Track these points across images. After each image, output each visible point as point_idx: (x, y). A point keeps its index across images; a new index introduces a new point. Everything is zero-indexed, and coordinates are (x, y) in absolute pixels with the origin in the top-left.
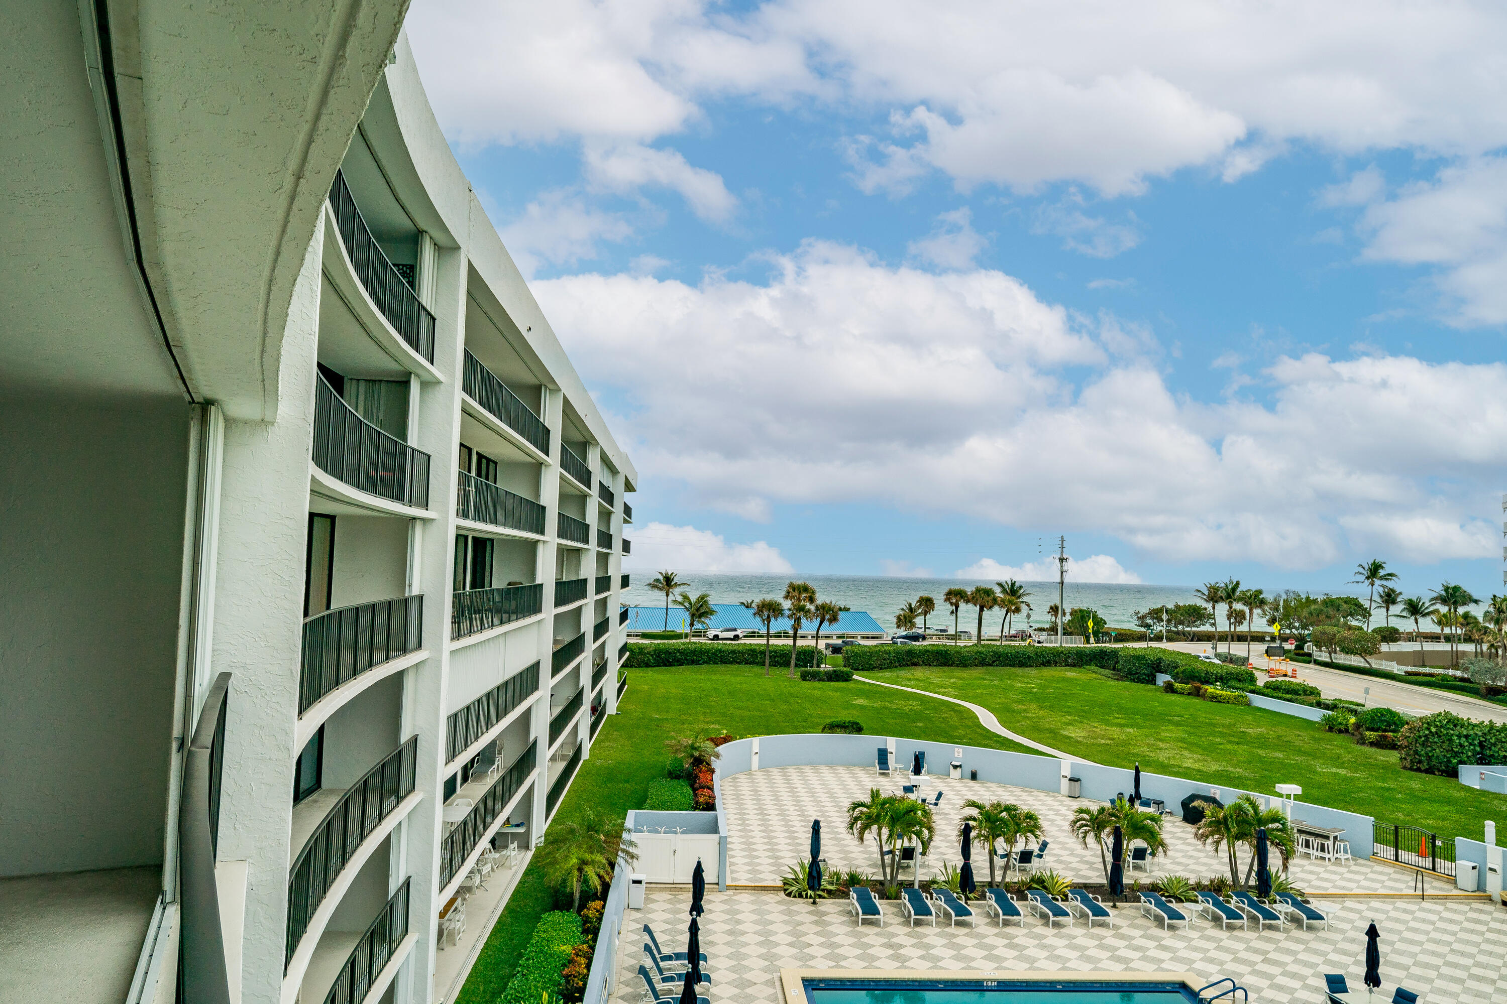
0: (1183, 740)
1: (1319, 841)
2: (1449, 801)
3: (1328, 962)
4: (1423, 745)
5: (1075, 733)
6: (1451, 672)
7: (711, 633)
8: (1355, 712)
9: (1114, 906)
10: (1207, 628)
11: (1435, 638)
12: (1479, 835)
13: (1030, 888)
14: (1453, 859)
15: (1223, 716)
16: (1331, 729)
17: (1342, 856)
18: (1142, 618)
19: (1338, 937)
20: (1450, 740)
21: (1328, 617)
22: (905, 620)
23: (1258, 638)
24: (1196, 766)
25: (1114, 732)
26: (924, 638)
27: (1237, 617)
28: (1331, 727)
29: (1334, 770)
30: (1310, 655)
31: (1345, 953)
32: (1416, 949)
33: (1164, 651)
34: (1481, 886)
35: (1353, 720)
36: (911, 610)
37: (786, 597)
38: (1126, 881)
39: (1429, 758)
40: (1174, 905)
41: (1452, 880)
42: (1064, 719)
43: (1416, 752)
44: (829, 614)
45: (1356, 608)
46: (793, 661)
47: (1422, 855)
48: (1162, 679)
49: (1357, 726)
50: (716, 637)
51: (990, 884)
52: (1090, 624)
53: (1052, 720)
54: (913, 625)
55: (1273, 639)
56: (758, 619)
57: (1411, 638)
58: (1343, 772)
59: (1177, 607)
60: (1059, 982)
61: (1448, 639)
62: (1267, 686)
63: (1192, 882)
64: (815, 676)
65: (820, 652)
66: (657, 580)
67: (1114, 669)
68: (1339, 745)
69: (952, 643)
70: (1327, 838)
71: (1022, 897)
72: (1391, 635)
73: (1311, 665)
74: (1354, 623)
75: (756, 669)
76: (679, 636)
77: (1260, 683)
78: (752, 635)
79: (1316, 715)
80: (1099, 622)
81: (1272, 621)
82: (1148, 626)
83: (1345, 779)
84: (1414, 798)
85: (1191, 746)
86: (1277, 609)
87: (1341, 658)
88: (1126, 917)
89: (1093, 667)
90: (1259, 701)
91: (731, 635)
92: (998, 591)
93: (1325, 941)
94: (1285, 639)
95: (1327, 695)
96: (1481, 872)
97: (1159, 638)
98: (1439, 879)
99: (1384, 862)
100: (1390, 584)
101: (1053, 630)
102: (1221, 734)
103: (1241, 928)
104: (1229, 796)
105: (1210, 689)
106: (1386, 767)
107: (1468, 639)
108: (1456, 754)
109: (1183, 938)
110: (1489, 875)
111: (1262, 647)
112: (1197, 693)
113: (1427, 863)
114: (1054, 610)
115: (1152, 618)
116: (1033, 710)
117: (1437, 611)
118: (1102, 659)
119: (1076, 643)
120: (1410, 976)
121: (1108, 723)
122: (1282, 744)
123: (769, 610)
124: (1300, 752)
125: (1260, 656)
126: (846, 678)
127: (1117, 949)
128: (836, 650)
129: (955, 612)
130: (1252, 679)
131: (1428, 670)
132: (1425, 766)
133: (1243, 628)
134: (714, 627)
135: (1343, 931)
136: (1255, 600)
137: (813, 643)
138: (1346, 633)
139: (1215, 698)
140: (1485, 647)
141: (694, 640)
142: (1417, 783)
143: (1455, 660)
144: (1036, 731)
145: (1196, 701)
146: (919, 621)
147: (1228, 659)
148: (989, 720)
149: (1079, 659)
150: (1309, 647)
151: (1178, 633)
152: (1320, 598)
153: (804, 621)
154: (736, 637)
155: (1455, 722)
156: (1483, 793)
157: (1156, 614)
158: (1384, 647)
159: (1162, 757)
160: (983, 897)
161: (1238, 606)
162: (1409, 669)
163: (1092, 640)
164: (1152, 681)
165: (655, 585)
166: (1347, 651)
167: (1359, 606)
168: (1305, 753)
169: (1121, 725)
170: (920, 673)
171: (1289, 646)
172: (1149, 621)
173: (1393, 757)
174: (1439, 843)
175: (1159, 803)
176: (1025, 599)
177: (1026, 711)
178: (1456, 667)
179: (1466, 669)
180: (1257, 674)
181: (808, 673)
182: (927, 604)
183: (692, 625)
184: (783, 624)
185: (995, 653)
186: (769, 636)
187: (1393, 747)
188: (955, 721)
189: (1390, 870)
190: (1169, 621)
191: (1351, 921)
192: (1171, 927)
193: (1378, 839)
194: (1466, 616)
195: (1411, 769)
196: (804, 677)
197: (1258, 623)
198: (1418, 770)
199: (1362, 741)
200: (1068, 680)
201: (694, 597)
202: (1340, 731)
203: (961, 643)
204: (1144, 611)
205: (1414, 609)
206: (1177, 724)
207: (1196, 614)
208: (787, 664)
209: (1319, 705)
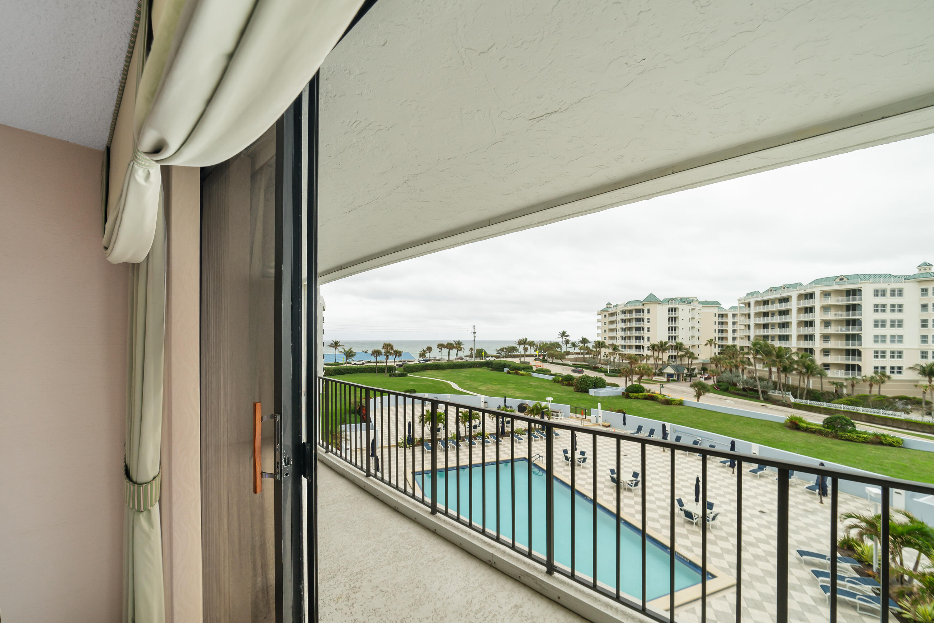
0: (514, 388)
1: (556, 414)
2: (587, 400)
3: (561, 447)
4: (580, 384)
5: (483, 388)
6: (584, 363)
7: (353, 362)
8: (561, 376)
9: (502, 439)
10: (517, 353)
11: (578, 354)
12: (597, 408)
13: (477, 436)
14: (590, 415)
15: (525, 380)
16: (555, 382)
17: (562, 417)
18: (498, 351)
19: (563, 440)
20: (587, 382)
21: (552, 348)
22: (422, 355)
23: (532, 356)
24: (519, 395)
25: (494, 387)
26: (429, 360)
27: (526, 349)
28: (555, 381)
29: (557, 393)
30: (546, 360)
31: (566, 444)
32: (583, 440)
33: (506, 361)
34: (597, 422)
35: (561, 379)
36: (424, 351)
37: (383, 348)
38: (506, 431)
39: (581, 388)
40: (520, 436)
41: (590, 421)
42: (478, 384)
43: (578, 387)
44: (398, 354)
45: (558, 345)
46: (386, 371)
47: (582, 415)
48: (506, 370)
49: (562, 380)
50: (355, 364)
51: (465, 436)
52: (483, 353)
53: (475, 384)
54: (425, 356)
55: (536, 356)
56: (373, 356)
57: (573, 354)
58: (559, 394)
59: (508, 347)
60: (490, 462)
61: (582, 354)
62: (536, 370)
63: (523, 429)
64: (395, 375)
65: (395, 367)
66: (332, 344)
67: (491, 367)
68: (558, 386)
69: (440, 362)
70: (558, 412)
71: (476, 439)
72: (568, 353)
73: (547, 363)
74: (558, 350)
75: (373, 374)
76: (342, 364)
77: (534, 369)
78: (368, 362)
79: (550, 378)
80: (485, 353)
81: (536, 351)
82: (500, 353)
83: (560, 396)
84: (579, 400)
85: (517, 390)
86: (537, 347)
87: (555, 361)
88: (506, 441)
89: (485, 367)
90: (535, 375)
91: (361, 362)
92: (454, 343)
93: (560, 441)
94: (539, 356)
95: (553, 372)
96: (597, 417)
97: (503, 357)
98: (587, 421)
99: (573, 418)
100: (567, 338)
101: (471, 356)
102: (526, 386)
103: (538, 440)
104: (531, 403)
105: (520, 372)
106: (570, 391)
107: (588, 353)
108: (588, 386)
109: (523, 445)
110: (599, 418)
111: (533, 358)
112: (517, 373)
113: (584, 417)
114: (471, 349)
115: (501, 351)
116: (469, 382)
117: (579, 346)
118: (488, 365)
119: (478, 360)
120: (582, 448)
121: (492, 384)
122: (543, 387)
123: (377, 353)
124: (547, 389)
125: (533, 361)
126: (405, 375)
127: (505, 451)
128: (400, 366)
129: (440, 351)
130: (532, 368)
131: (578, 363)
132: (580, 390)
133: (528, 353)
134: (354, 361)
135: (564, 438)
136: (532, 344)
137: (392, 364)
138: (557, 353)
139: (522, 375)
140: (592, 356)
141: (347, 365)
142: (579, 395)
143: (584, 360)
144: (470, 389)
145: (516, 376)
146: (427, 355)
147: (524, 363)
148: (455, 386)
149: (480, 365)
150: (546, 358)
151: (509, 355)
152: (549, 343)
153: (389, 356)
154: (363, 364)
155: (588, 377)
156: (595, 396)
157: (502, 350)
158: (567, 357)
159: (510, 393)
160: (464, 440)
161: (527, 346)
162: (573, 363)
163: (484, 359)
164: (503, 370)
165: (331, 346)
166: (557, 358)
167: (559, 345)
168: (549, 389)
169: (496, 385)
170: (430, 372)
171: (541, 358)
172: (500, 352)
173: (572, 388)
174: (587, 411)
175: (511, 407)
176: (462, 346)
177: (466, 382)
178: (585, 362)
179: (588, 362)
180: (533, 367)
181: (392, 374)
182: (430, 349)
183: (347, 360)
184: (382, 358)
185: (454, 364)
186: (377, 362)
187: (572, 386)
188: (444, 387)
189: (574, 420)
190: (506, 352)
191: (566, 435)
192: (519, 443)
193: (571, 412)
194: (587, 347)
195: (577, 392)
196: (390, 376)
197: (531, 351)
198: (579, 392)
199: (563, 385)
200: (478, 372)
201: (347, 350)
202: (557, 382)
203: (443, 362)
204: (499, 349)
205: (574, 345)
206: (513, 383)
207: (514, 349)
208: (383, 372)
209: (551, 375)
